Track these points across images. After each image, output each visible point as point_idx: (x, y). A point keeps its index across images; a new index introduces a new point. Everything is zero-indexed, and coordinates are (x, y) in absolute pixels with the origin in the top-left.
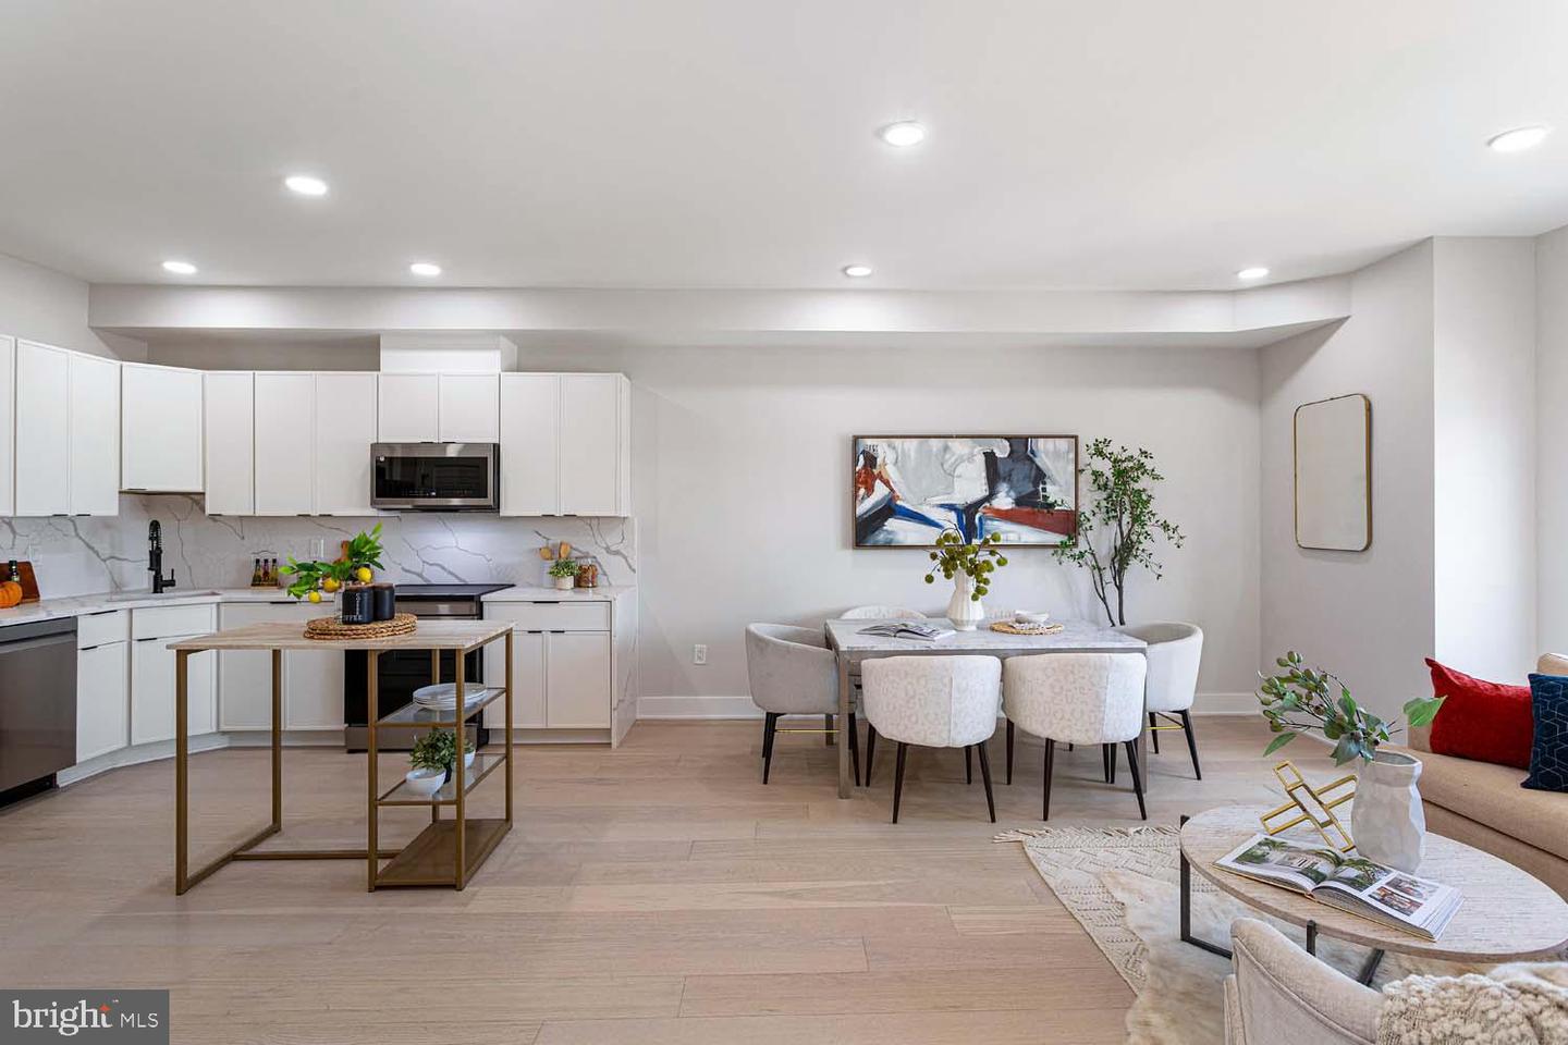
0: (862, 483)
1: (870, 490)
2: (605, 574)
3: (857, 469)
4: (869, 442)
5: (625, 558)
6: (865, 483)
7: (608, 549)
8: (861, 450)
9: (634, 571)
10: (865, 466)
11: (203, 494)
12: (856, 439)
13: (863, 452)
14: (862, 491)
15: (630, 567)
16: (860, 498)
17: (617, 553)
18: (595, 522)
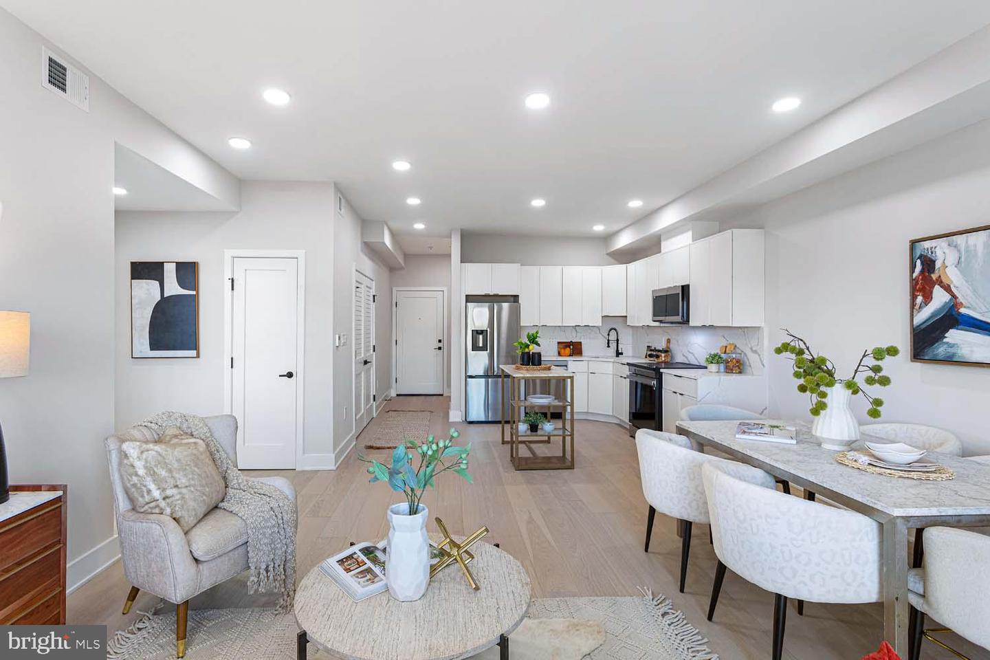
0: (920, 290)
1: (928, 298)
2: (750, 366)
3: (915, 275)
4: (927, 244)
5: (759, 355)
6: (923, 290)
7: (751, 349)
8: (918, 256)
9: (763, 365)
10: (922, 272)
11: (626, 317)
12: (914, 243)
13: (920, 257)
14: (920, 299)
15: (762, 362)
16: (917, 307)
17: (755, 352)
18: (746, 330)
